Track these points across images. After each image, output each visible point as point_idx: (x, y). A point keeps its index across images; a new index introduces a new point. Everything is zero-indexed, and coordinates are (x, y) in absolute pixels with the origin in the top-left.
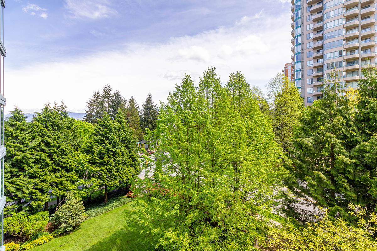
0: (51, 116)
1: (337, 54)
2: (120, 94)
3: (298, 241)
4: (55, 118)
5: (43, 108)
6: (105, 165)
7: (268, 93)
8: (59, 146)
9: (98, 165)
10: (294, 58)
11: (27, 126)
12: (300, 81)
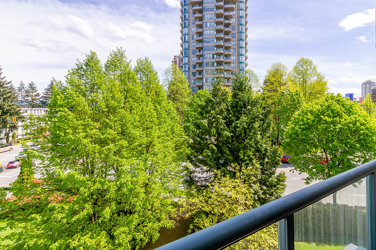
1: (211, 56)
3: (201, 201)
10: (183, 52)
12: (187, 72)
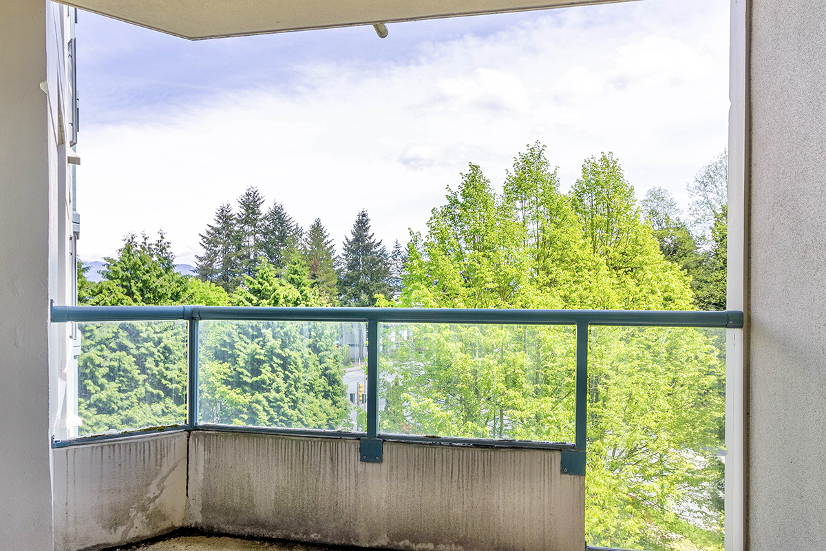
0: (140, 266)
2: (284, 212)
4: (148, 272)
5: (120, 248)
6: (264, 390)
7: (694, 207)
8: (159, 338)
9: (247, 388)
11: (89, 291)
